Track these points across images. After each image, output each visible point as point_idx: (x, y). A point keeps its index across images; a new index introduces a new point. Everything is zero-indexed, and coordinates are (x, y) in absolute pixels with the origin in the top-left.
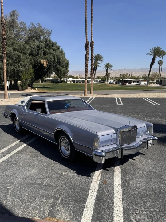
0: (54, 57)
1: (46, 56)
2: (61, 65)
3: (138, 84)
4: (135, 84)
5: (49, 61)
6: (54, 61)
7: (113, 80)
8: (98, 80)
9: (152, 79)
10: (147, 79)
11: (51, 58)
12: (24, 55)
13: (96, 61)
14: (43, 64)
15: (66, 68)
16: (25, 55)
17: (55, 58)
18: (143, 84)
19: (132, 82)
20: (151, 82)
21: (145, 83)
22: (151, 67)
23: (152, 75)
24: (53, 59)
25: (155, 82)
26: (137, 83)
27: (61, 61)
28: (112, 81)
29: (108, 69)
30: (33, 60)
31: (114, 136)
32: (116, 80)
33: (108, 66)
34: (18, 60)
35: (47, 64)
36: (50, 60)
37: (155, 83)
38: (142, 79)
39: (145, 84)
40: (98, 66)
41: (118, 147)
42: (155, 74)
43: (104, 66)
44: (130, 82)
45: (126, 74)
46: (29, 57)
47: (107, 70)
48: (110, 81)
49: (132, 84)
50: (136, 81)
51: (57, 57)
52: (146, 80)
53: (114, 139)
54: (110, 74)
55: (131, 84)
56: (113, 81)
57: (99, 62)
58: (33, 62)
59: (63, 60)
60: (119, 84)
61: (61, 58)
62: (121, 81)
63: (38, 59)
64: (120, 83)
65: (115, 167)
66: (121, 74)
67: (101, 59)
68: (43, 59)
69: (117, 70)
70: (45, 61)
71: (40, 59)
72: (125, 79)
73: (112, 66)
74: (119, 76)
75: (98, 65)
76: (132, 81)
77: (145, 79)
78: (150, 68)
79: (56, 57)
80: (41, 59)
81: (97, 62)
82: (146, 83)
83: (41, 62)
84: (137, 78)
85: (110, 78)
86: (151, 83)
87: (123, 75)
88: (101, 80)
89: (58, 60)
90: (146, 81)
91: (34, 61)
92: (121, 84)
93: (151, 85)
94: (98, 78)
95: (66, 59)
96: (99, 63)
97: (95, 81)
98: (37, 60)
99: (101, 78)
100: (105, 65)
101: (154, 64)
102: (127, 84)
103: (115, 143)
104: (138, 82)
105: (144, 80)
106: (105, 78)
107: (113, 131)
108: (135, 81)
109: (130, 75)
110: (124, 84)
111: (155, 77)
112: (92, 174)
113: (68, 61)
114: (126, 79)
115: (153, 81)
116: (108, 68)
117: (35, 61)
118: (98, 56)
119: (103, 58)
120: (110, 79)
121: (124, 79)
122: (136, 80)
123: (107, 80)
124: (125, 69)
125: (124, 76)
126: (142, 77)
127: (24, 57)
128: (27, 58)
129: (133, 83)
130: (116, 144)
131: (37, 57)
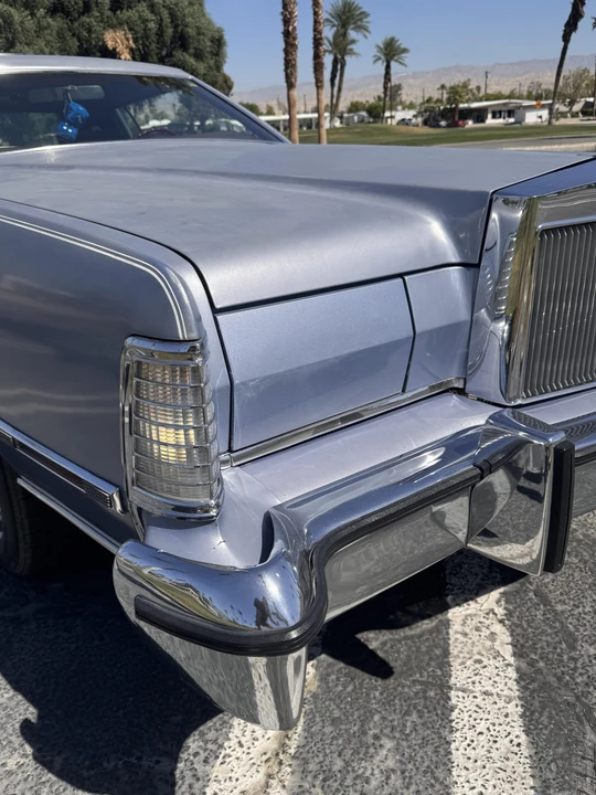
0: (156, 15)
1: (125, 14)
2: (192, 51)
3: (512, 120)
4: (501, 121)
5: (136, 32)
6: (160, 33)
7: (413, 112)
8: (353, 117)
9: (565, 97)
10: (546, 99)
11: (145, 21)
12: (28, 12)
13: (342, 31)
14: (114, 49)
15: (212, 62)
16: (33, 15)
17: (161, 20)
18: (531, 118)
19: (490, 116)
20: (563, 109)
21: (540, 113)
22: (566, 38)
23: (566, 79)
24: (152, 25)
25: (577, 107)
26: (509, 116)
27: (191, 31)
28: (408, 114)
29: (393, 64)
30: (68, 35)
31: (446, 296)
32: (426, 111)
33: (391, 51)
34: (7, 39)
35: (131, 50)
36: (139, 29)
37: (577, 113)
38: (529, 97)
39: (541, 117)
40: (352, 52)
41: (496, 433)
42: (581, 76)
43: (375, 51)
44: (479, 115)
45: (465, 86)
46: (50, 20)
47: (388, 67)
48: (400, 115)
49: (490, 121)
50: (504, 108)
51: (170, 14)
52: (543, 102)
53: (445, 334)
54: (399, 87)
55: (483, 121)
56: (415, 116)
57: (352, 34)
58: (71, 45)
59: (198, 28)
60: (440, 126)
61: (189, 20)
62: (444, 114)
63: (89, 31)
64: (443, 123)
65: (456, 614)
66: (443, 87)
67: (361, 20)
68: (113, 27)
69: (428, 73)
70: (120, 34)
71: (98, 29)
72: (461, 106)
73: (405, 51)
74: (436, 95)
75: (351, 50)
76: (490, 110)
77: (539, 98)
78: (562, 44)
79: (165, 14)
80: (104, 28)
81: (345, 35)
82: (545, 113)
83: (104, 42)
84: (509, 97)
85: (401, 103)
86: (564, 115)
87: (452, 88)
88: (364, 114)
89: (176, 27)
90: (543, 107)
91: (75, 39)
92: (448, 126)
93: (562, 121)
94: (354, 108)
95: (210, 22)
96: (353, 42)
97: (344, 121)
98: (85, 33)
99: (364, 109)
100: (378, 47)
101: (579, 24)
102: (470, 123)
103: (453, 378)
104: (510, 113)
105: (534, 103)
106: (381, 103)
107: (435, 232)
108: (500, 112)
109: (478, 88)
110: (456, 125)
111: (577, 88)
112: (193, 743)
113: (220, 31)
114: (466, 105)
115: (572, 103)
116: (392, 58)
117: (79, 40)
118: (349, 11)
119: (369, 19)
120: (404, 109)
121: (456, 102)
122: (505, 104)
123: (387, 114)
124: (458, 69)
125: (455, 93)
126: (525, 93)
127: (30, 24)
128: (40, 29)
129: (494, 117)
130: (461, 392)
131: (85, 19)
